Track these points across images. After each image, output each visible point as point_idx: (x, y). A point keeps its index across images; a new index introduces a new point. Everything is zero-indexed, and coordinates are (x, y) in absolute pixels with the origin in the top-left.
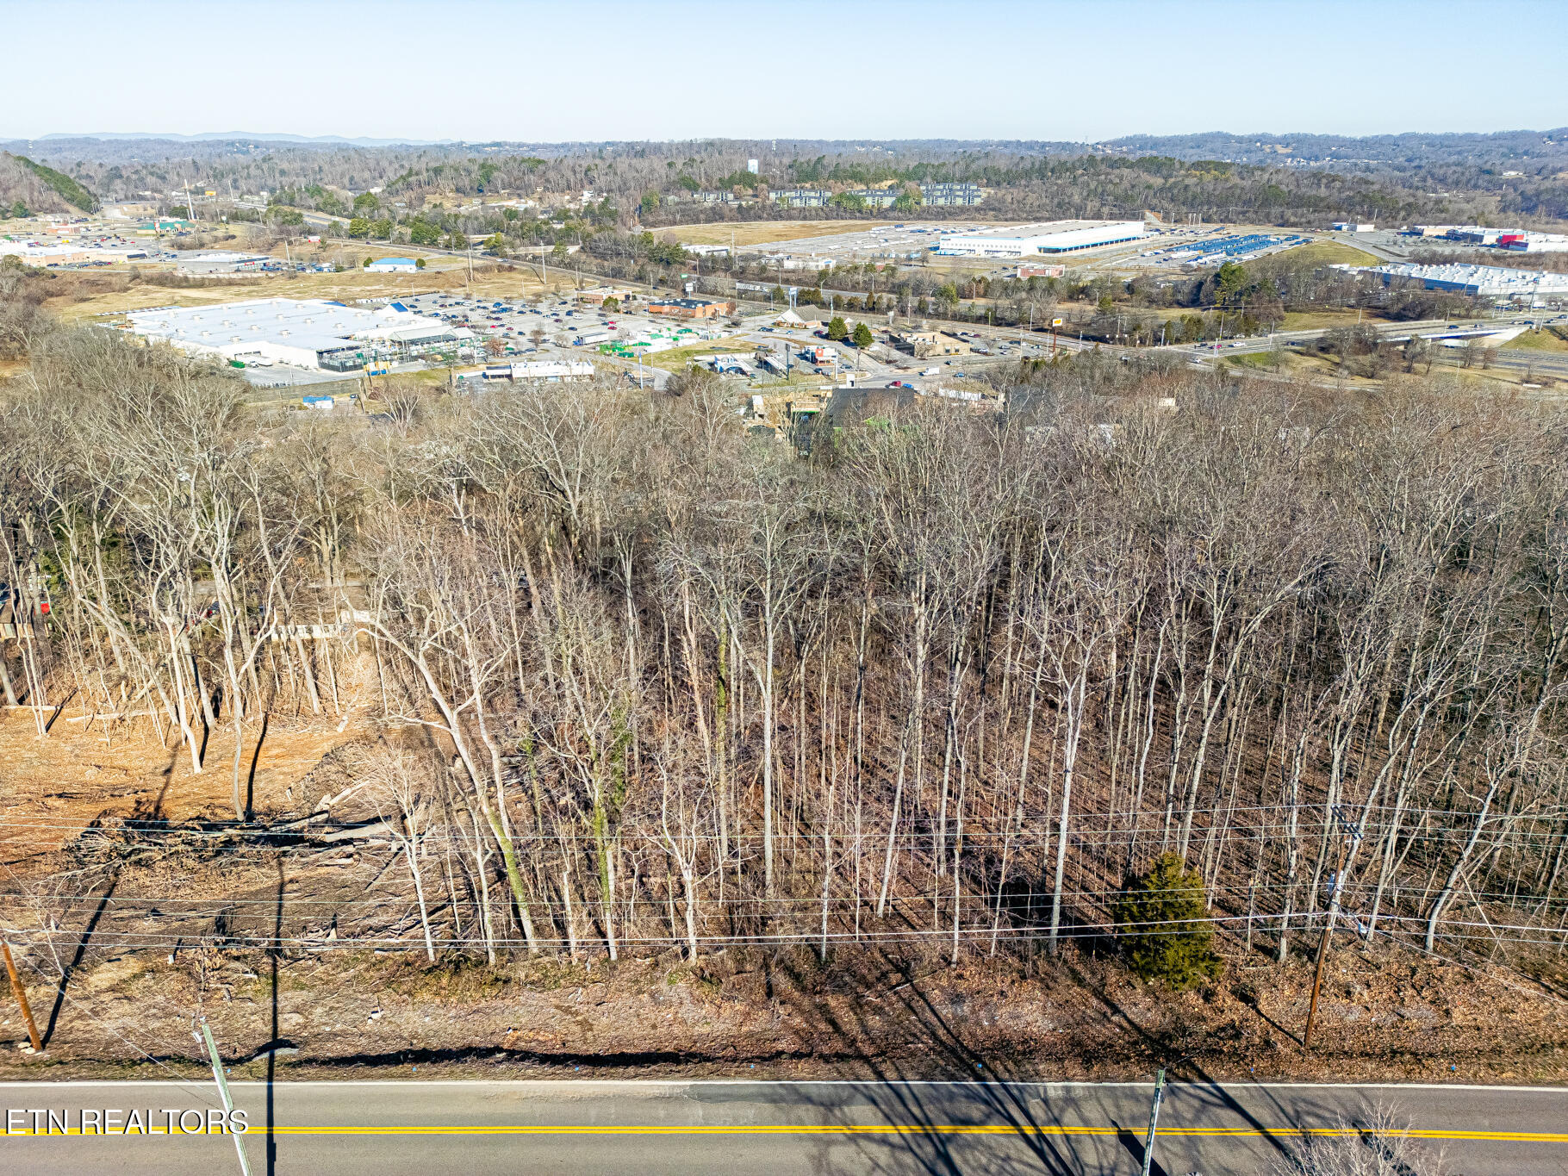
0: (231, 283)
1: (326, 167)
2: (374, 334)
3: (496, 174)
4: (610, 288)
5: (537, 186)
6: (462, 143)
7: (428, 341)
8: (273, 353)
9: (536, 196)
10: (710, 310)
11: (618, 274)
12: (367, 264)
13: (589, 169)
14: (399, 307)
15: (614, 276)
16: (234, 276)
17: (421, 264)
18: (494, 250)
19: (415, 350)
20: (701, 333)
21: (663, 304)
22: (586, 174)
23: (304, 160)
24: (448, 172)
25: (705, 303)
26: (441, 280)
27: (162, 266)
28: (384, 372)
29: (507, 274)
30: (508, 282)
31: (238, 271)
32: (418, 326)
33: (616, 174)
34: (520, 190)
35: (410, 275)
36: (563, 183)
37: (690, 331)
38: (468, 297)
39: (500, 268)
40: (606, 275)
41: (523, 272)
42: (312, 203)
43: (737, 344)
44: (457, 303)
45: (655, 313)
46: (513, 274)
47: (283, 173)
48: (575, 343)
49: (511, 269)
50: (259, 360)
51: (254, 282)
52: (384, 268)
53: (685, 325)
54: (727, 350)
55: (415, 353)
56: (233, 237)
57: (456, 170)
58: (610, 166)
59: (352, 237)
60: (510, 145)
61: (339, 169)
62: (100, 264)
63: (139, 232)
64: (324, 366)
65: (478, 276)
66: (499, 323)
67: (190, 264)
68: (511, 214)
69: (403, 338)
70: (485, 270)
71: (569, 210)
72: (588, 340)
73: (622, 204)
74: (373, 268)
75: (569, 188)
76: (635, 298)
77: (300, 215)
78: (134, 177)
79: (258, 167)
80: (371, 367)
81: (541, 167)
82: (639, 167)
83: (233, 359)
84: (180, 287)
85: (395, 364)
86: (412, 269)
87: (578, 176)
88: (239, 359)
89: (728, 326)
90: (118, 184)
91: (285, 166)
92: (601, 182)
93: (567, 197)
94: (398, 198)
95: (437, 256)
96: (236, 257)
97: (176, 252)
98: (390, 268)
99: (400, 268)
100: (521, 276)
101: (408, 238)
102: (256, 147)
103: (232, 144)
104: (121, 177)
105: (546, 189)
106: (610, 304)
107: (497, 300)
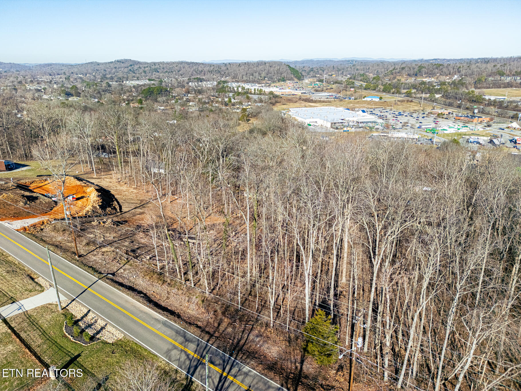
0: (323, 102)
1: (371, 68)
2: (351, 119)
3: (423, 69)
4: (444, 110)
5: (437, 73)
6: (423, 59)
7: (367, 123)
8: (320, 122)
9: (436, 77)
10: (480, 119)
11: (450, 105)
12: (364, 98)
13: (460, 67)
14: (364, 111)
15: (449, 106)
16: (325, 100)
17: (381, 98)
18: (408, 95)
19: (361, 125)
20: (471, 128)
21: (461, 116)
22: (458, 69)
23: (365, 65)
24: (406, 69)
25: (479, 117)
26: (385, 104)
27: (308, 96)
28: (348, 131)
29: (409, 103)
30: (408, 106)
31: (327, 98)
32: (367, 117)
33: (470, 69)
34: (430, 74)
35: (376, 102)
36: (447, 72)
37: (467, 127)
38: (391, 110)
39: (408, 101)
40: (446, 105)
41: (415, 103)
42: (360, 79)
43: (485, 133)
44: (386, 112)
45: (457, 119)
46: (411, 103)
47: (357, 70)
48: (418, 128)
49: (411, 101)
50: (315, 124)
51: (330, 102)
52: (369, 99)
53: (467, 125)
54: (479, 135)
55: (361, 126)
56: (332, 88)
57: (410, 68)
58: (468, 67)
59: (365, 89)
60: (440, 59)
61: (374, 68)
62: (293, 95)
63: (309, 86)
64: (332, 127)
65: (399, 103)
66: (397, 119)
67: (317, 96)
68: (424, 83)
69: (360, 121)
70: (402, 101)
71: (446, 82)
72: (423, 127)
73: (468, 80)
74: (365, 99)
75: (450, 74)
76: (452, 114)
77: (354, 82)
78: (316, 71)
79: (351, 68)
80: (345, 129)
81: (441, 67)
82: (481, 67)
83: (309, 123)
84: (310, 102)
85: (353, 129)
86: (377, 100)
87: (454, 70)
88: (311, 123)
89: (485, 126)
90: (312, 73)
91: (358, 67)
92: (463, 72)
93: (448, 78)
94: (387, 78)
95: (389, 96)
96: (328, 94)
97: (315, 92)
98: (370, 99)
99: (374, 99)
100: (414, 104)
101: (381, 90)
102: (356, 62)
103: (349, 61)
104: (313, 71)
105: (441, 74)
106: (439, 115)
107: (400, 111)
